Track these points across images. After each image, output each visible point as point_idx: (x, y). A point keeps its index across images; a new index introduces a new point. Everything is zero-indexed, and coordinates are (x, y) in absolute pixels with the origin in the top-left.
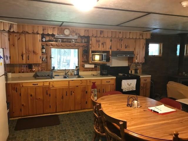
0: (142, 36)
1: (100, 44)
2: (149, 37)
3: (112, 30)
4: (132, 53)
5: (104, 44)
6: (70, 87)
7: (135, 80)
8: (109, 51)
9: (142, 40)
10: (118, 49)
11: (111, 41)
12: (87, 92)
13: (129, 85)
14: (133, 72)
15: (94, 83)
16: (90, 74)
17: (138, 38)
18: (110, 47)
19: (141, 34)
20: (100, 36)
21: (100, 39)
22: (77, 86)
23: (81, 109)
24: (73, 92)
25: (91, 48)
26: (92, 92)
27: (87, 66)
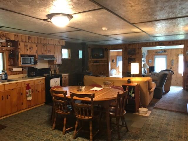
0: (60, 43)
1: (28, 48)
2: (64, 44)
3: (38, 37)
4: (53, 56)
5: (31, 48)
6: (6, 91)
7: (59, 78)
8: (36, 55)
9: (59, 46)
10: (42, 53)
11: (37, 46)
12: (22, 94)
13: (56, 83)
14: (53, 73)
15: (28, 85)
16: (18, 77)
17: (57, 44)
18: (36, 51)
19: (59, 42)
20: (28, 42)
21: (28, 44)
22: (13, 89)
23: (18, 111)
24: (9, 96)
25: (20, 52)
26: (27, 93)
27: (15, 69)
